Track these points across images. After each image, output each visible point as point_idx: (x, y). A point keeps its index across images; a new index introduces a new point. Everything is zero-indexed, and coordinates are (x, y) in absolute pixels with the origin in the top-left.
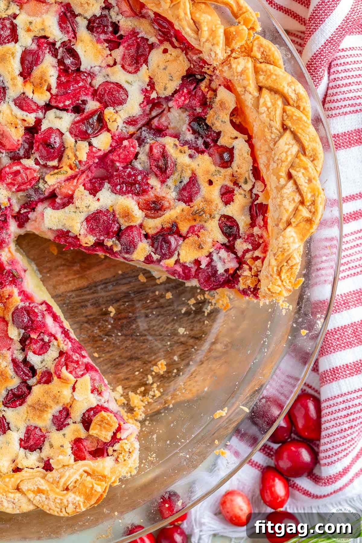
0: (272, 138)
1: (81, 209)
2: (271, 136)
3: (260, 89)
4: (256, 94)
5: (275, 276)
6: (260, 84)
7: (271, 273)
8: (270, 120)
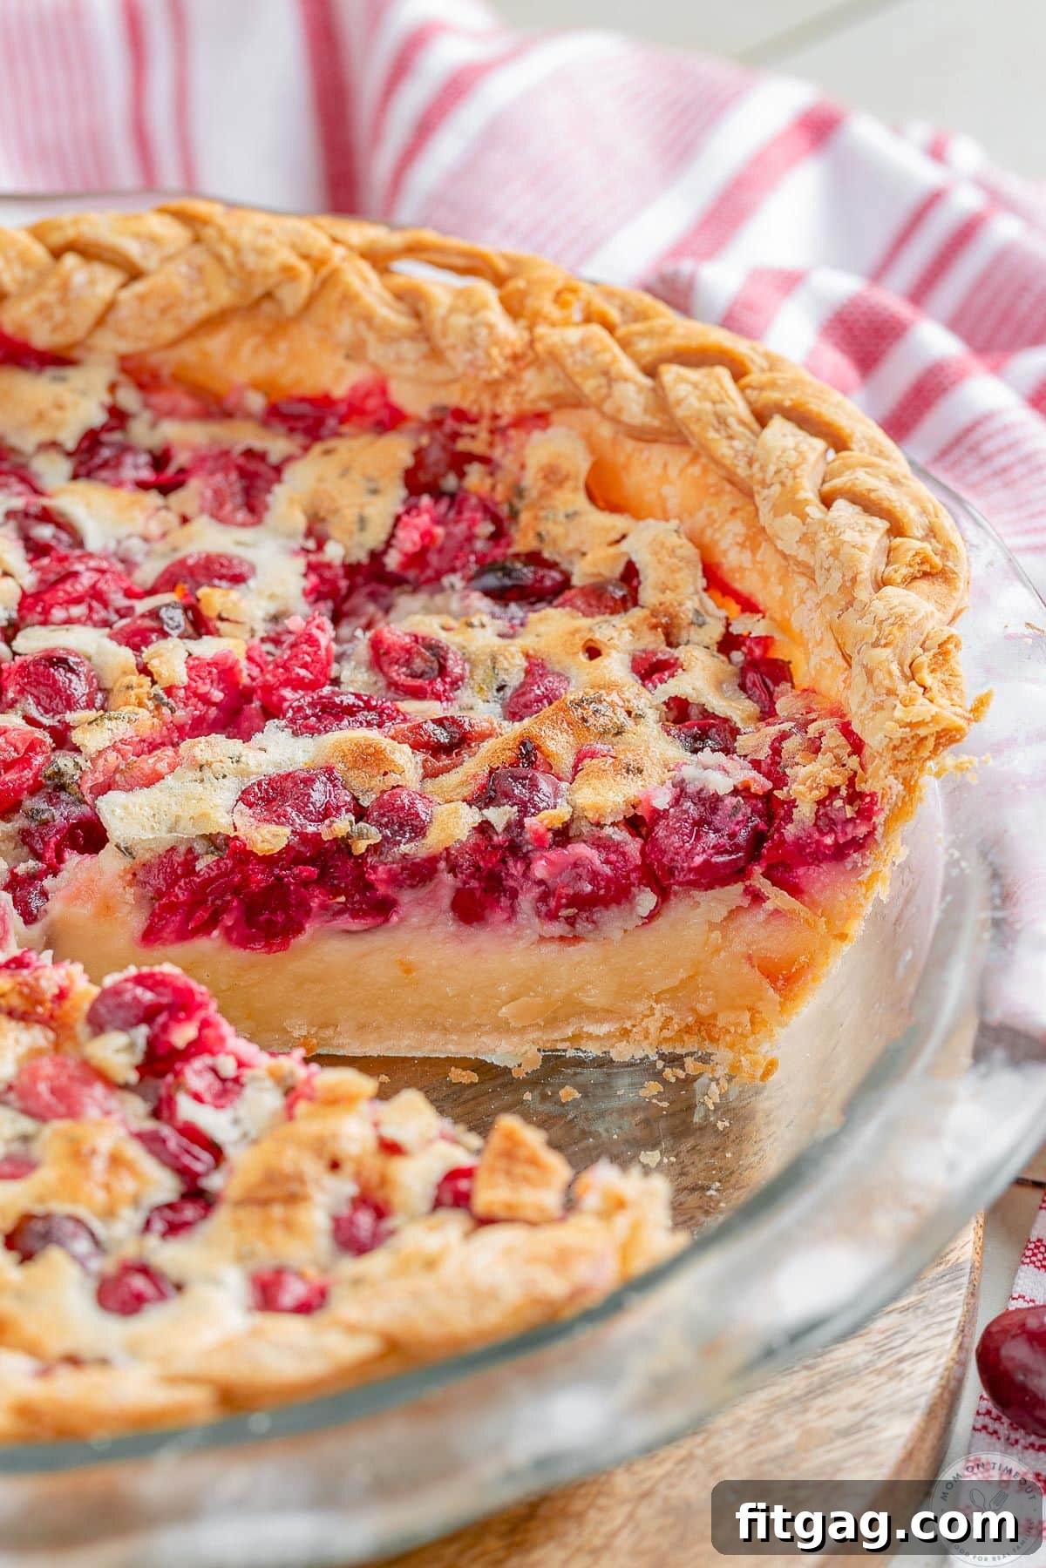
0: (737, 452)
1: (217, 766)
2: (732, 447)
3: (651, 371)
4: (647, 382)
5: (902, 688)
6: (648, 359)
7: (887, 683)
8: (714, 403)
